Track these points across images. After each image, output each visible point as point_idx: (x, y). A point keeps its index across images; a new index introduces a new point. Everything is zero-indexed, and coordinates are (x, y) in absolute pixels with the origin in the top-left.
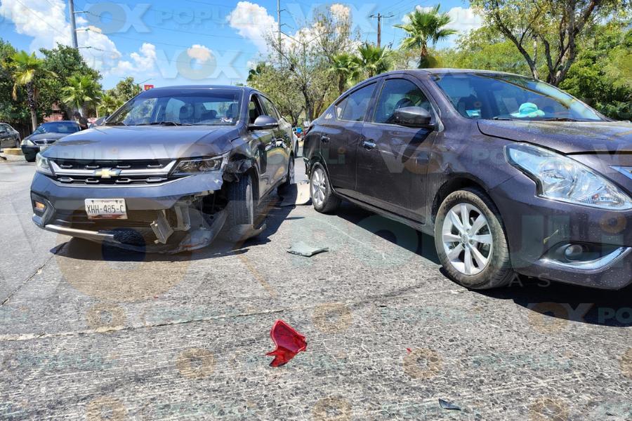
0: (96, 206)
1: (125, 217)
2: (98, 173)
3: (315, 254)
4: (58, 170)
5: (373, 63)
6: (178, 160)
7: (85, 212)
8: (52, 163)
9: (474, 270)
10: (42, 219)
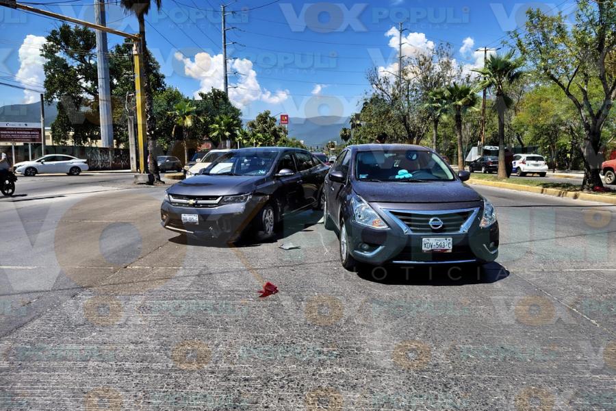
0: (186, 217)
1: (198, 224)
2: (188, 202)
3: (290, 249)
4: (172, 199)
6: (223, 196)
7: (181, 220)
8: (170, 196)
10: (164, 223)
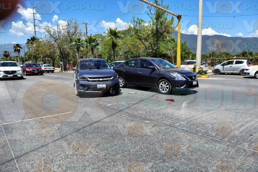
0: (99, 86)
1: (106, 88)
5: (93, 43)
6: (113, 76)
8: (88, 78)
9: (166, 92)
